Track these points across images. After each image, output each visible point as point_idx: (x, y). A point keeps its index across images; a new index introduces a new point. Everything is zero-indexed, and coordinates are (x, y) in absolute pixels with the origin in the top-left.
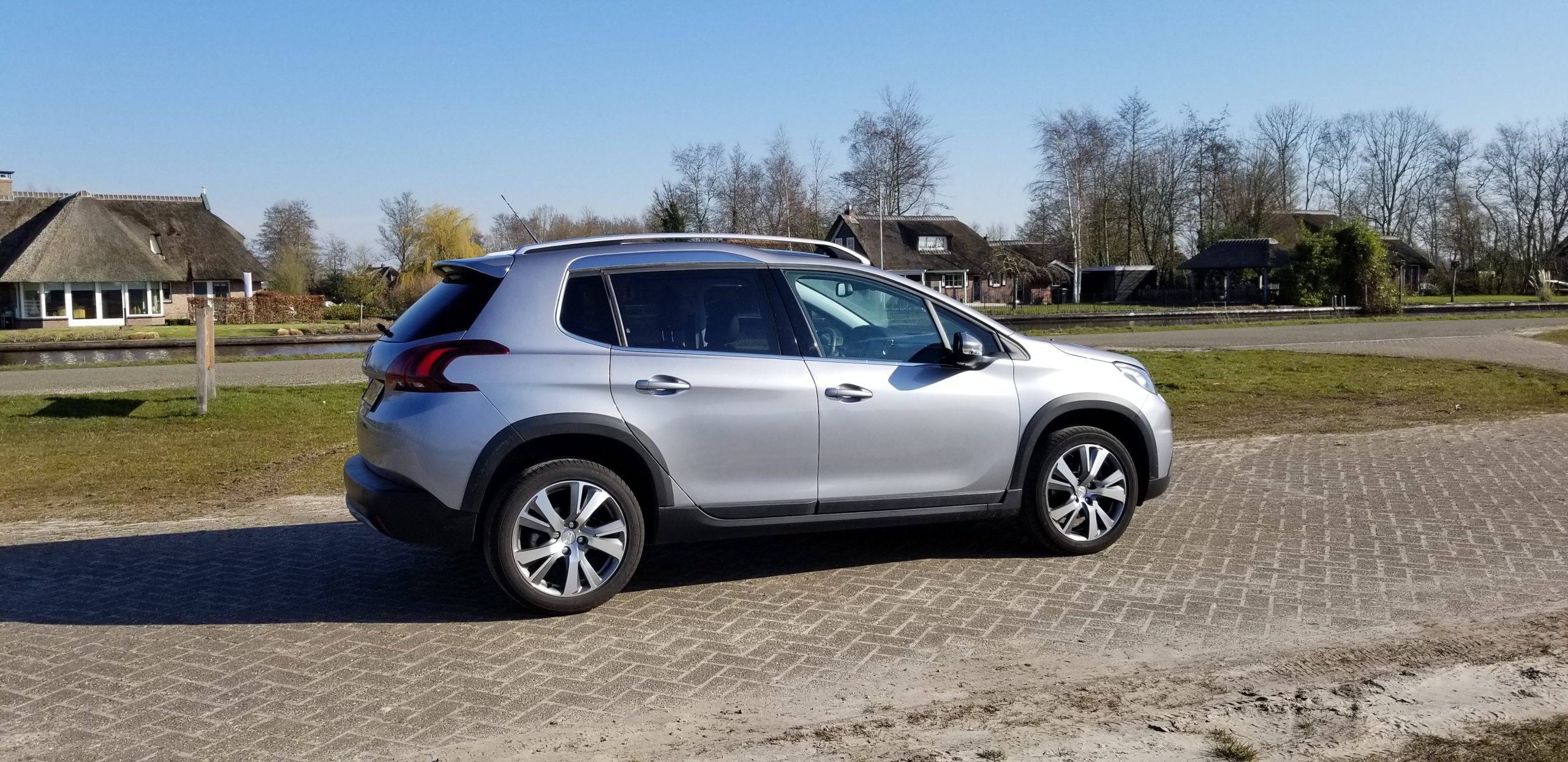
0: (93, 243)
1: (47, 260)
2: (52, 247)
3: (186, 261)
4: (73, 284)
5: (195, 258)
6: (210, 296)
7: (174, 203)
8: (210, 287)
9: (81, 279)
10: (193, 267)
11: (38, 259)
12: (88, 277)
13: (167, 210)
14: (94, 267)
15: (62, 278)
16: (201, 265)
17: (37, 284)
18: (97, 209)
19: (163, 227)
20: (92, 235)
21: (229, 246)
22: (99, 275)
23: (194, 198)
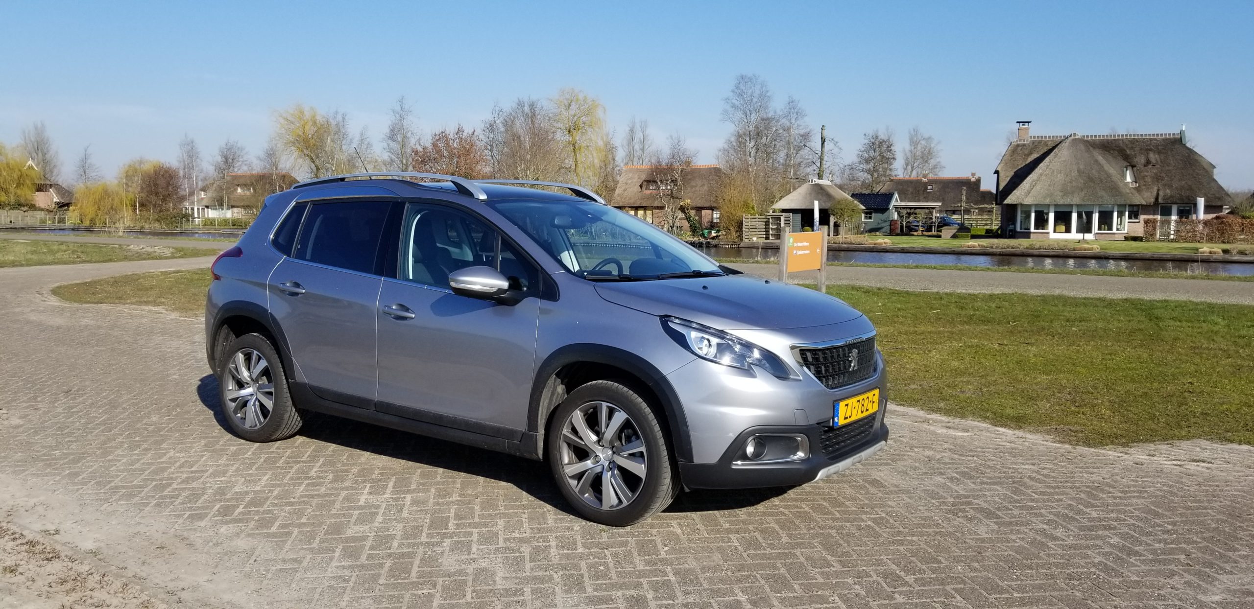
0: (1075, 174)
1: (1038, 187)
2: (1043, 178)
3: (1156, 188)
4: (1056, 206)
5: (1165, 185)
6: (1174, 217)
7: (1155, 139)
8: (1174, 209)
9: (1061, 202)
10: (1161, 193)
11: (1032, 186)
12: (1068, 201)
13: (1148, 145)
14: (1073, 193)
15: (1047, 201)
16: (1168, 191)
17: (1030, 206)
18: (1082, 147)
19: (1141, 160)
20: (1075, 168)
21: (1198, 174)
22: (1076, 200)
23: (1174, 134)
